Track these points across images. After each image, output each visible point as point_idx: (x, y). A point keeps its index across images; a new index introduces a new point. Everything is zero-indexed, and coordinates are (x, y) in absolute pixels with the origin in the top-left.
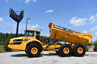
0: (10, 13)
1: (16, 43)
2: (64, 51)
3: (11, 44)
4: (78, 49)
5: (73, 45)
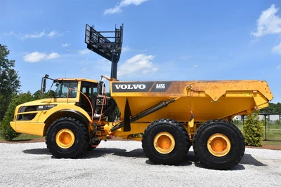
0: (88, 38)
1: (23, 116)
2: (155, 145)
4: (211, 139)
5: (191, 124)
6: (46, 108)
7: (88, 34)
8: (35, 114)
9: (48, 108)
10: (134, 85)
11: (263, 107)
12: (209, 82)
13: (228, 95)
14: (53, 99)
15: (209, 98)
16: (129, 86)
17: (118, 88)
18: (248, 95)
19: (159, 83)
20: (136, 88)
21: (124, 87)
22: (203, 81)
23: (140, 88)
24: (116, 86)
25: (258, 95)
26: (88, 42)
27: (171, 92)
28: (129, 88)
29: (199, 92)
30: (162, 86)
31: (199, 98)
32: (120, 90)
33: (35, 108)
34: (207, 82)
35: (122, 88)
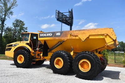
0: (57, 16)
4: (81, 62)
5: (72, 53)
6: (15, 45)
7: (57, 14)
8: (11, 48)
10: (47, 34)
11: (110, 44)
12: (81, 30)
13: (90, 37)
14: (20, 42)
15: (80, 39)
16: (45, 34)
18: (102, 37)
19: (57, 32)
20: (48, 35)
21: (43, 35)
23: (50, 35)
24: (40, 35)
25: (108, 37)
26: (57, 18)
27: (63, 37)
28: (45, 36)
29: (76, 36)
31: (76, 39)
32: (42, 37)
33: (11, 45)
34: (79, 30)
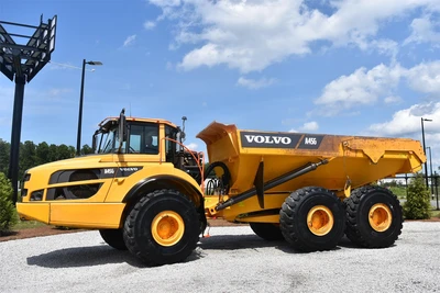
1: (65, 190)
2: (309, 224)
3: (37, 195)
4: (372, 210)
5: (348, 193)
9: (124, 174)
10: (275, 138)
11: (417, 170)
13: (386, 156)
16: (268, 138)
17: (250, 141)
18: (404, 157)
19: (309, 136)
20: (277, 142)
21: (259, 139)
22: (360, 137)
23: (283, 142)
25: (413, 157)
27: (324, 150)
28: (267, 141)
29: (356, 151)
30: (313, 141)
31: (356, 158)
32: (254, 145)
33: (94, 173)
34: (365, 138)
35: (256, 140)
